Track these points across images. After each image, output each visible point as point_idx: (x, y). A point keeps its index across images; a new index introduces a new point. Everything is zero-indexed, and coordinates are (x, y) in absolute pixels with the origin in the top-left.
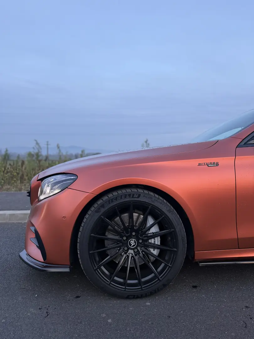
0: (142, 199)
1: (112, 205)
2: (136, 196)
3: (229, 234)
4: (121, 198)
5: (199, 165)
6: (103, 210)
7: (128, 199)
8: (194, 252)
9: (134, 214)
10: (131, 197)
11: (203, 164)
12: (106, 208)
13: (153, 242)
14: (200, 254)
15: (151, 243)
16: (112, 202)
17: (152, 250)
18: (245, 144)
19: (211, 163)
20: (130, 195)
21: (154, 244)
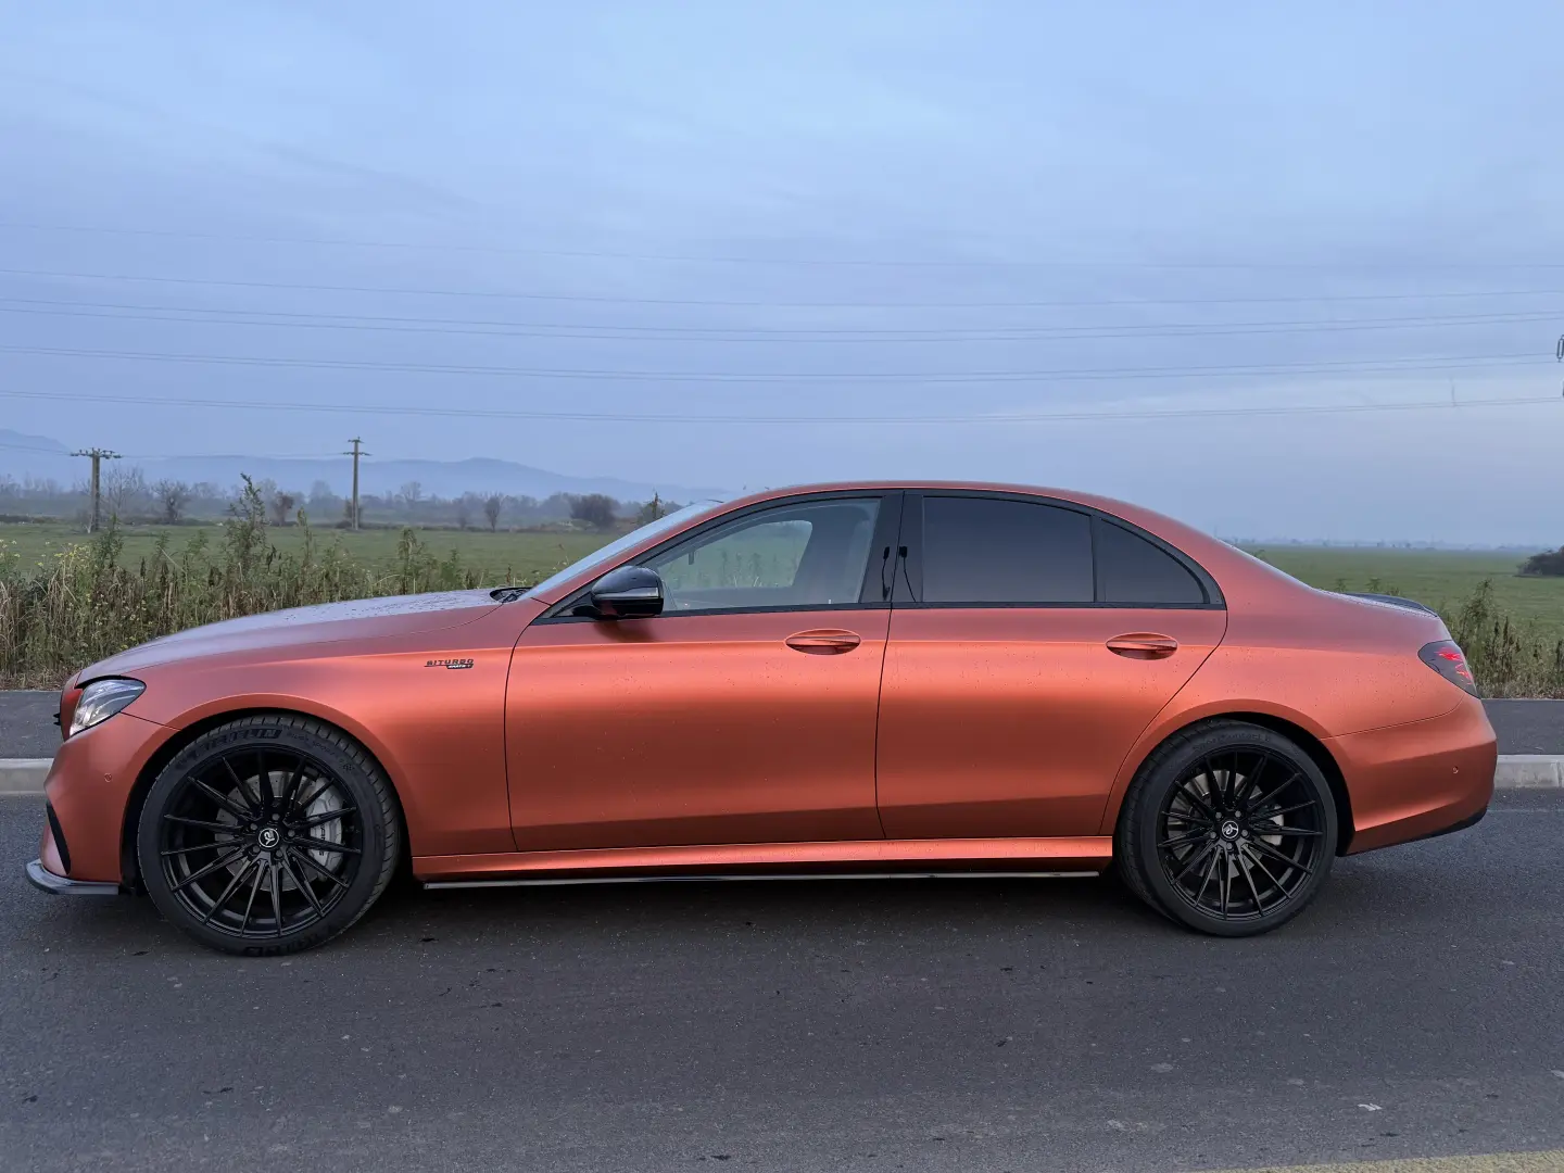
0: (283, 741)
1: (213, 752)
2: (270, 733)
3: (496, 818)
4: (235, 738)
5: (429, 664)
6: (193, 763)
7: (251, 740)
8: (411, 860)
9: (270, 774)
10: (259, 735)
11: (438, 663)
12: (199, 760)
13: (319, 836)
14: (422, 863)
15: (315, 839)
16: (214, 746)
17: (316, 854)
18: (553, 616)
19: (455, 661)
20: (255, 732)
21: (323, 841)
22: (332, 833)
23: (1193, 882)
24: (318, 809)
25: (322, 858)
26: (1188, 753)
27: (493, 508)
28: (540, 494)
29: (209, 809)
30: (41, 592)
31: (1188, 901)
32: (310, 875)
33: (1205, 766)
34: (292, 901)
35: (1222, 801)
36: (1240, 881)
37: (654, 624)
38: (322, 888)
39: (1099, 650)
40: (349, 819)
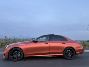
0: (17, 49)
3: (29, 53)
8: (24, 56)
9: (16, 51)
18: (32, 42)
22: (20, 54)
23: (67, 57)
24: (19, 53)
25: (19, 56)
26: (67, 49)
27: (28, 39)
28: (31, 38)
29: (13, 53)
30: (3, 43)
31: (67, 58)
32: (18, 57)
33: (68, 50)
34: (17, 58)
35: (69, 52)
36: (70, 57)
37: (37, 42)
38: (19, 57)
39: (61, 43)
40: (20, 53)
